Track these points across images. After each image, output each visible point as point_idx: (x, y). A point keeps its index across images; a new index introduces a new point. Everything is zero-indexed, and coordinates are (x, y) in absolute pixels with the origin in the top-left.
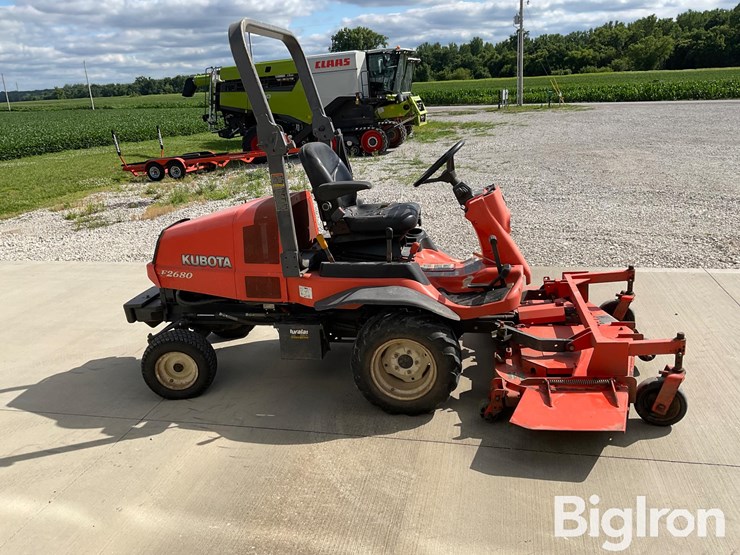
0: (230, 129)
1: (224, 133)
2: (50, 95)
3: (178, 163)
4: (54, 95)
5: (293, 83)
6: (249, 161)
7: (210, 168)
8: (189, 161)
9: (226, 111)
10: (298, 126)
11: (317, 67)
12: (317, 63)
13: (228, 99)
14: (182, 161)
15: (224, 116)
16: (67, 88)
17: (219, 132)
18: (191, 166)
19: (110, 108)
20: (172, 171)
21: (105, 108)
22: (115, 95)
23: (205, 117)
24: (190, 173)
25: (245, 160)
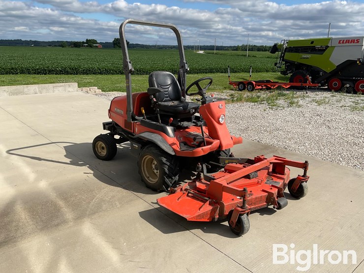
0: (287, 71)
1: (284, 73)
2: (235, 48)
3: (252, 84)
4: (236, 48)
5: (324, 50)
6: (287, 87)
7: (268, 89)
8: (258, 84)
9: (287, 62)
10: (321, 73)
11: (339, 43)
12: (340, 41)
13: (289, 56)
14: (254, 83)
15: (286, 64)
16: (243, 46)
17: (281, 72)
18: (259, 86)
19: (255, 57)
20: (249, 87)
21: (253, 56)
22: (263, 51)
23: (276, 64)
24: (257, 89)
25: (284, 86)
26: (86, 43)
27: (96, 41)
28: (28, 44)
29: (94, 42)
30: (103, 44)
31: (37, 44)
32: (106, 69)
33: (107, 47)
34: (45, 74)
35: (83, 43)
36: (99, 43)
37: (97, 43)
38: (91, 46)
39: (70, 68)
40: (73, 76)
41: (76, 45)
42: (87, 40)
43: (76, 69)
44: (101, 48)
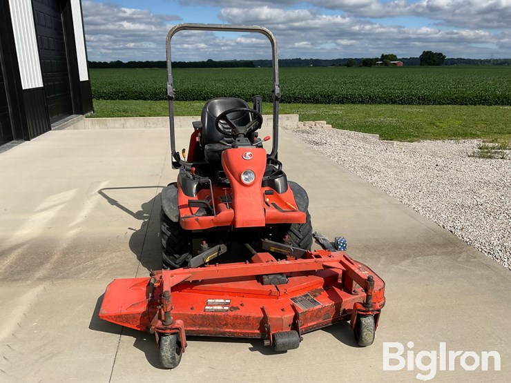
26: (381, 60)
27: (395, 56)
28: (306, 63)
29: (393, 57)
30: (406, 61)
31: (317, 63)
32: (370, 96)
33: (412, 65)
34: (290, 103)
35: (377, 59)
36: (399, 60)
37: (396, 60)
38: (386, 64)
39: (321, 95)
40: (324, 105)
41: (367, 63)
42: (383, 55)
43: (329, 96)
44: (401, 67)
